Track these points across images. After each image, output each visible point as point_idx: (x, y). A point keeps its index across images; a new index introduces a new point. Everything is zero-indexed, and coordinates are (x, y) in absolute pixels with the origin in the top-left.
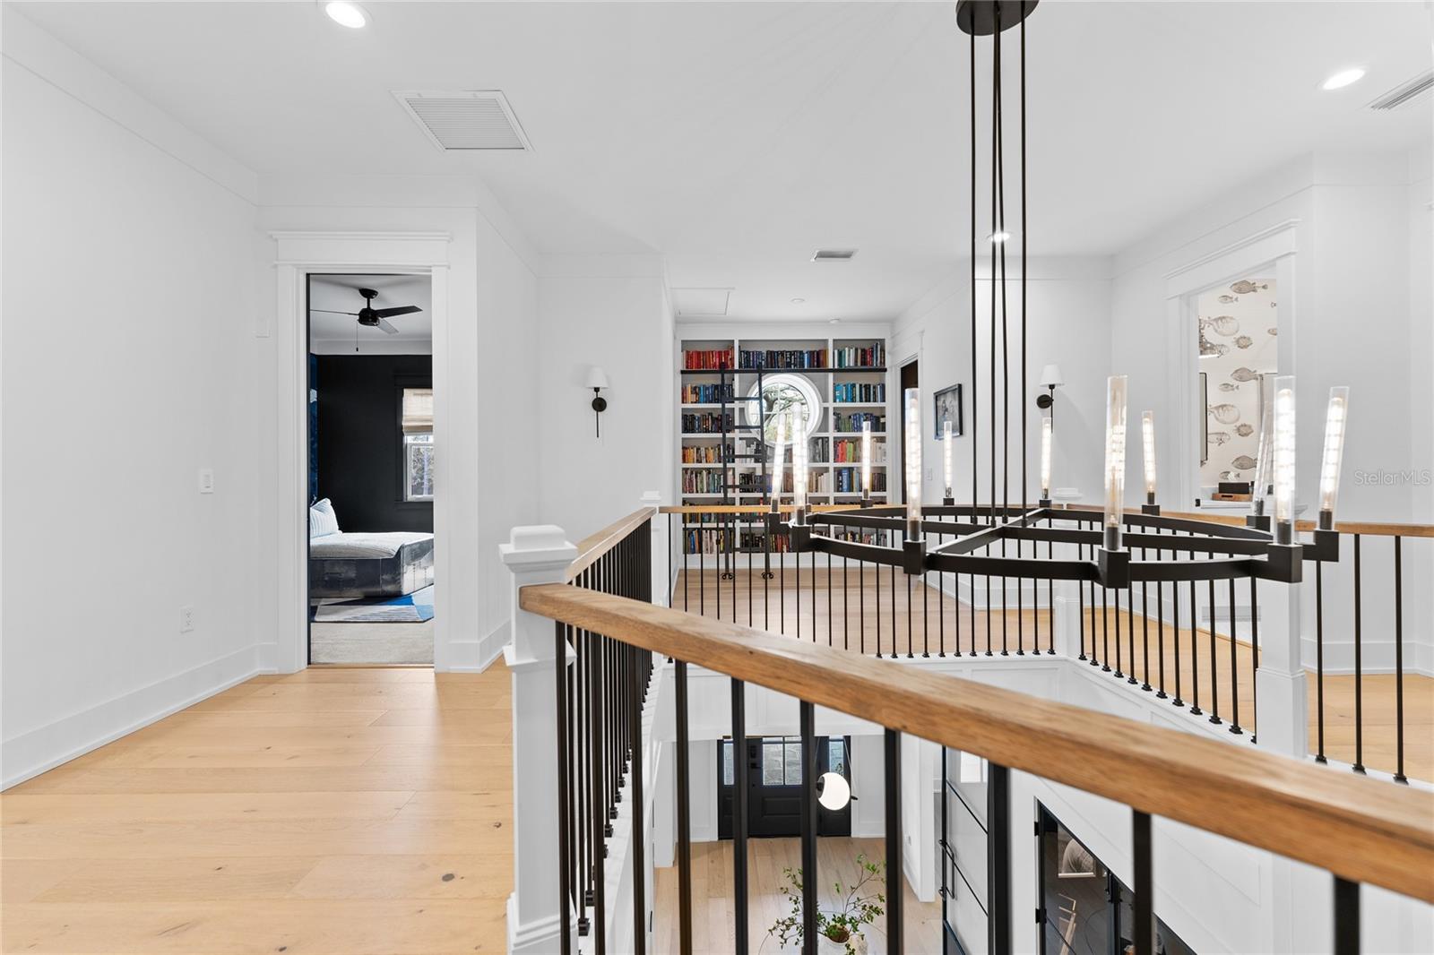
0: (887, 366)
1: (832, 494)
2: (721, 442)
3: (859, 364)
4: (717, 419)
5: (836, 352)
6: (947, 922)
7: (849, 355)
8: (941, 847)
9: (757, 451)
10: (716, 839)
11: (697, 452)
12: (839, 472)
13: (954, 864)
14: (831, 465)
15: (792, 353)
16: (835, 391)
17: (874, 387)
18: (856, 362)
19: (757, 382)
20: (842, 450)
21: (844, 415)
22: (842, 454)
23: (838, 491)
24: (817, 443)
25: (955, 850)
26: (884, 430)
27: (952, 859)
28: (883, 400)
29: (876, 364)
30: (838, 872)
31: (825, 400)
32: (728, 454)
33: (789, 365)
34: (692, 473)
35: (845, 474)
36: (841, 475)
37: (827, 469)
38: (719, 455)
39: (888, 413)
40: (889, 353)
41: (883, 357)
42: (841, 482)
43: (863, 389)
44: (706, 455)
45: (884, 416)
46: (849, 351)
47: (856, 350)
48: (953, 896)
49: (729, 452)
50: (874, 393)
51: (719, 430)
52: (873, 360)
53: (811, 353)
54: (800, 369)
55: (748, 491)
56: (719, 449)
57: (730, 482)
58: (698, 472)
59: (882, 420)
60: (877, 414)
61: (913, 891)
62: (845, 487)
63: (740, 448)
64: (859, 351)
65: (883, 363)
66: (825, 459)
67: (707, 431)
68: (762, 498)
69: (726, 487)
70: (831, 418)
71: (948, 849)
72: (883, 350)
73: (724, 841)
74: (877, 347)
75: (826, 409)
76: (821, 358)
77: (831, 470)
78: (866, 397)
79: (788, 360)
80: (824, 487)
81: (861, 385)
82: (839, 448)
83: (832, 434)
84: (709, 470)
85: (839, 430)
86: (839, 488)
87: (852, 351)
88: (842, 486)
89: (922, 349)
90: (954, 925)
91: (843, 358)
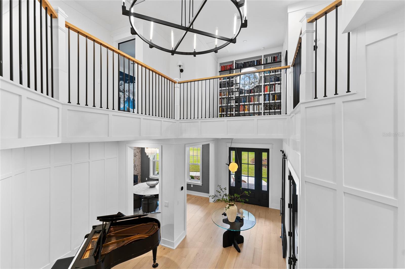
1: (263, 102)
5: (265, 59)
7: (269, 59)
11: (223, 93)
12: (265, 95)
14: (263, 93)
15: (251, 62)
18: (271, 61)
19: (240, 71)
21: (267, 78)
22: (266, 90)
26: (281, 81)
34: (222, 99)
35: (267, 96)
37: (261, 95)
39: (282, 75)
41: (281, 58)
42: (266, 98)
44: (226, 94)
45: (281, 77)
46: (269, 57)
47: (272, 57)
51: (229, 86)
52: (277, 59)
53: (257, 61)
54: (253, 66)
55: (237, 103)
60: (278, 76)
66: (261, 92)
67: (225, 87)
69: (231, 103)
70: (263, 79)
72: (281, 56)
74: (279, 55)
75: (261, 77)
76: (260, 61)
77: (263, 95)
78: (275, 71)
79: (250, 64)
80: (261, 100)
82: (265, 88)
83: (263, 84)
84: (226, 98)
85: (265, 82)
88: (266, 100)
91: (267, 60)
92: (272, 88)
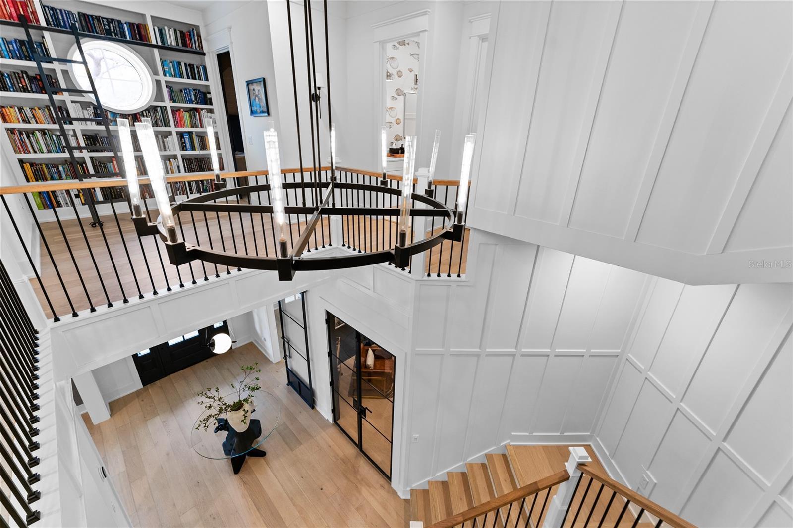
0: (205, 50)
1: (179, 153)
2: (49, 103)
3: (180, 45)
4: (35, 78)
5: (156, 29)
6: (289, 369)
7: (170, 34)
8: (282, 340)
9: (96, 115)
10: (142, 387)
11: (20, 112)
12: (181, 135)
13: (289, 345)
14: (173, 129)
15: (110, 21)
16: (163, 66)
17: (198, 68)
18: (177, 41)
19: (76, 45)
20: (180, 118)
21: (176, 88)
22: (181, 121)
23: (183, 150)
24: (156, 111)
25: (289, 338)
26: (211, 103)
27: (288, 343)
28: (207, 79)
29: (195, 47)
30: (228, 369)
31: (155, 72)
32: (62, 115)
33: (108, 32)
34: (21, 133)
35: (187, 137)
36: (184, 138)
37: (170, 133)
38: (52, 117)
39: (212, 90)
40: (204, 39)
41: (200, 42)
42: (185, 143)
43: (188, 68)
44: (33, 115)
45: (209, 93)
46: (169, 30)
47: (175, 30)
48: (290, 357)
49: (62, 114)
50: (199, 72)
51: (42, 90)
52: (192, 44)
53: (130, 25)
54: (122, 40)
55: (97, 151)
56: (49, 110)
57: (73, 143)
58: (30, 133)
59: (209, 96)
60: (203, 90)
61: (269, 360)
62: (188, 146)
63: (74, 111)
64: (178, 33)
65: (201, 47)
66: (167, 124)
67: (25, 90)
68: (113, 157)
69: (71, 149)
70: (165, 91)
71: (286, 340)
72: (199, 36)
73: (148, 386)
74: (193, 32)
75: (158, 82)
76: (143, 33)
77: (174, 134)
78: (192, 75)
79: (107, 27)
80: (171, 147)
81: (185, 64)
82: (177, 116)
83: (168, 104)
84: (43, 132)
85: (174, 101)
86: (184, 148)
87: (172, 31)
88: (186, 146)
89: (232, 43)
90: (292, 368)
91: (164, 37)
92: (195, 119)
